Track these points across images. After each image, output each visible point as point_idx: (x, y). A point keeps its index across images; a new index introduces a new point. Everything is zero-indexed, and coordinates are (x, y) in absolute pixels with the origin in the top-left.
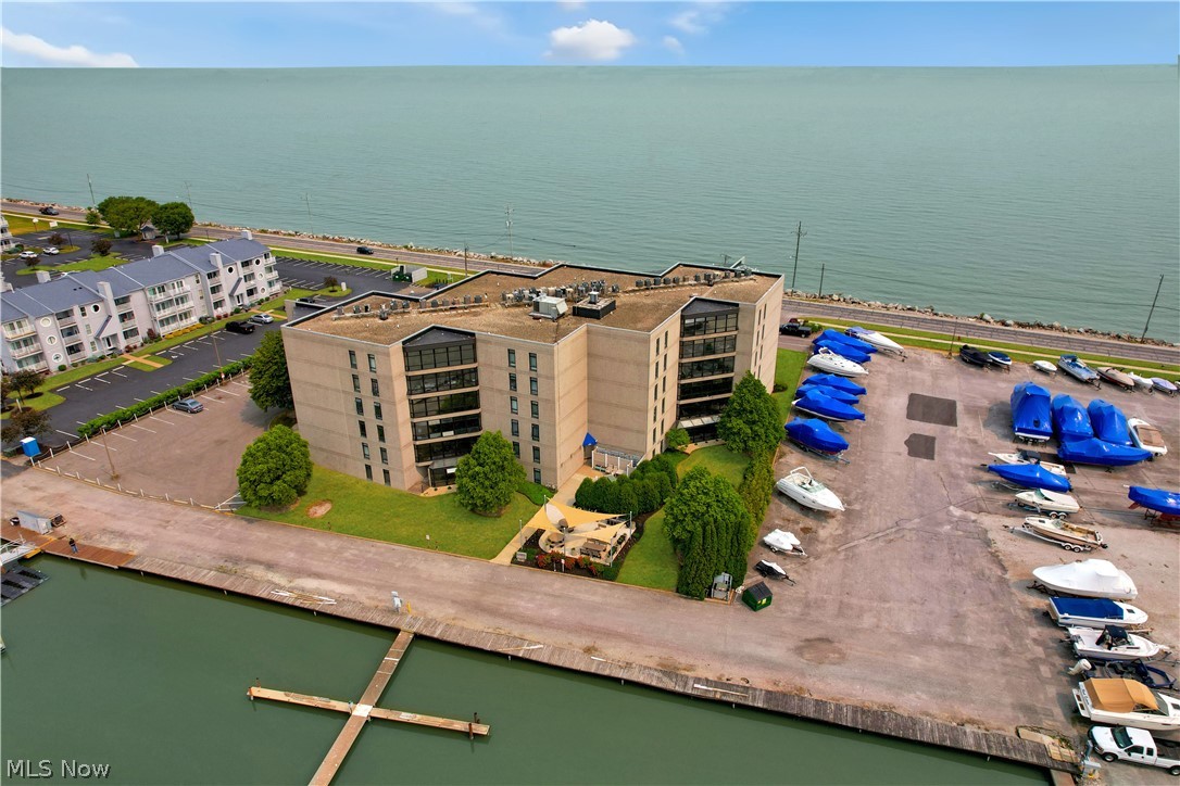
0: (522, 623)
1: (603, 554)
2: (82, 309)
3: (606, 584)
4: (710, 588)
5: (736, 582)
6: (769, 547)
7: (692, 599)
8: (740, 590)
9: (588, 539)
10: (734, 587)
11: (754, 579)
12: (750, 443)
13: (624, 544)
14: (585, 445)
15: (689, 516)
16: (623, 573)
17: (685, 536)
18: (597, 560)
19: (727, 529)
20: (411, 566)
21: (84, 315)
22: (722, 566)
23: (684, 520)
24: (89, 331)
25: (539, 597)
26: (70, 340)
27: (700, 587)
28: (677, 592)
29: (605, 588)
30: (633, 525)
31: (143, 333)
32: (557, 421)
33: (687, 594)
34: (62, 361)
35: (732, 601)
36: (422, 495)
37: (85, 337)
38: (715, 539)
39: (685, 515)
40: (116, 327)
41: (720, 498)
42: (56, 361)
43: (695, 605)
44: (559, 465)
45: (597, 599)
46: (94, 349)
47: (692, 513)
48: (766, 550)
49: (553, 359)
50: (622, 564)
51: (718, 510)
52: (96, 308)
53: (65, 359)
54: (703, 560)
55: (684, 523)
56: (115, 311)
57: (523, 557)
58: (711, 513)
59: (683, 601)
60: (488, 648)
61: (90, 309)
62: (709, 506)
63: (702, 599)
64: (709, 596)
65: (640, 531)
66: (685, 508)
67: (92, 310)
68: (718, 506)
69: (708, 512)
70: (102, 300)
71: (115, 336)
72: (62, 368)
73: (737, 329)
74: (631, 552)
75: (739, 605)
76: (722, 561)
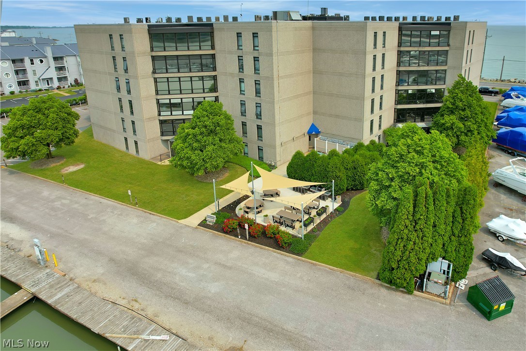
0: (167, 297)
1: (297, 225)
2: (32, 60)
3: (291, 258)
4: (422, 277)
5: (457, 273)
6: (494, 234)
7: (396, 290)
8: (463, 284)
9: (286, 208)
10: (454, 280)
11: (481, 271)
12: (463, 138)
13: (324, 216)
14: (310, 133)
15: (397, 180)
16: (314, 247)
17: (390, 205)
18: (290, 231)
19: (448, 196)
20: (102, 218)
21: (32, 64)
22: (439, 248)
23: (390, 186)
24: (35, 74)
25: (206, 266)
26: (21, 78)
27: (408, 275)
28: (378, 278)
29: (288, 263)
30: (339, 198)
31: (71, 80)
32: (276, 99)
33: (390, 282)
34: (12, 89)
35: (452, 300)
36: (159, 163)
37: (31, 77)
38: (431, 208)
39: (392, 180)
40: (53, 74)
41: (437, 158)
42: (10, 88)
43: (400, 299)
44: (278, 143)
45: (274, 276)
46: (37, 85)
47: (401, 176)
48: (491, 238)
49: (271, 35)
50: (315, 237)
51: (435, 172)
52: (42, 61)
53: (16, 88)
54: (414, 236)
55: (390, 190)
56: (53, 64)
57: (212, 221)
58: (425, 175)
59: (384, 291)
60: (96, 330)
61: (37, 61)
62: (422, 166)
63: (410, 292)
64: (420, 288)
65: (345, 205)
66: (392, 172)
67: (39, 62)
68: (436, 168)
69: (421, 174)
70: (46, 57)
71: (51, 79)
72: (12, 93)
73: (449, 45)
74: (329, 226)
75: (463, 307)
76: (440, 242)
